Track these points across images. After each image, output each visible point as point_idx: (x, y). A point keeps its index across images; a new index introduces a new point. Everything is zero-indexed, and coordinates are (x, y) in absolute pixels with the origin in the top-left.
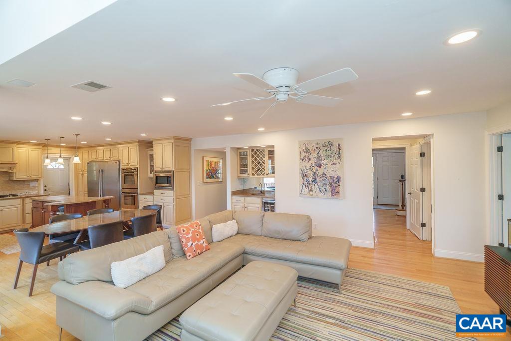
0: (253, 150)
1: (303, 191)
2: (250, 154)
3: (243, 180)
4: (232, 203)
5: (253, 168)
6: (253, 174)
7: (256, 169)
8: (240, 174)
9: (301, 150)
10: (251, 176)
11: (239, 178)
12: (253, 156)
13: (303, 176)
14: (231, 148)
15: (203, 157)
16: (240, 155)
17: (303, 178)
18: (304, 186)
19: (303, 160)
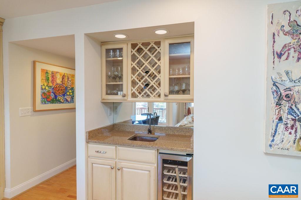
0: (134, 46)
1: (277, 138)
2: (127, 52)
3: (114, 107)
4: (88, 157)
5: (134, 83)
6: (134, 95)
7: (140, 83)
8: (107, 94)
9: (275, 28)
10: (130, 98)
11: (105, 104)
12: (134, 58)
13: (280, 98)
14: (85, 34)
15: (34, 63)
16: (107, 55)
17: (278, 104)
18: (281, 127)
19: (280, 56)
